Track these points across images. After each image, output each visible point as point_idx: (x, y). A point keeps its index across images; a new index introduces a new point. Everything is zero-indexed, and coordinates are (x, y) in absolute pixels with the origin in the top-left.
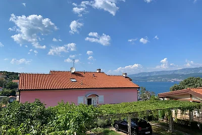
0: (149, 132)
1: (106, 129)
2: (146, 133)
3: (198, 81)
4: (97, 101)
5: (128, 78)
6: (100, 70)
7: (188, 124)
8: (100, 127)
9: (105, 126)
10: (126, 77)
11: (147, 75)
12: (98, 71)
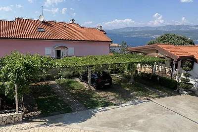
0: (109, 84)
1: (70, 80)
2: (106, 84)
3: (173, 38)
4: (67, 53)
5: (103, 31)
6: (73, 20)
7: (149, 77)
8: (65, 78)
9: (70, 77)
10: (101, 30)
11: (132, 30)
12: (71, 22)
